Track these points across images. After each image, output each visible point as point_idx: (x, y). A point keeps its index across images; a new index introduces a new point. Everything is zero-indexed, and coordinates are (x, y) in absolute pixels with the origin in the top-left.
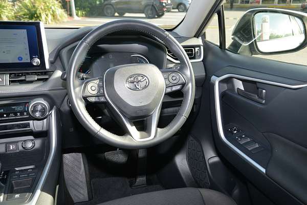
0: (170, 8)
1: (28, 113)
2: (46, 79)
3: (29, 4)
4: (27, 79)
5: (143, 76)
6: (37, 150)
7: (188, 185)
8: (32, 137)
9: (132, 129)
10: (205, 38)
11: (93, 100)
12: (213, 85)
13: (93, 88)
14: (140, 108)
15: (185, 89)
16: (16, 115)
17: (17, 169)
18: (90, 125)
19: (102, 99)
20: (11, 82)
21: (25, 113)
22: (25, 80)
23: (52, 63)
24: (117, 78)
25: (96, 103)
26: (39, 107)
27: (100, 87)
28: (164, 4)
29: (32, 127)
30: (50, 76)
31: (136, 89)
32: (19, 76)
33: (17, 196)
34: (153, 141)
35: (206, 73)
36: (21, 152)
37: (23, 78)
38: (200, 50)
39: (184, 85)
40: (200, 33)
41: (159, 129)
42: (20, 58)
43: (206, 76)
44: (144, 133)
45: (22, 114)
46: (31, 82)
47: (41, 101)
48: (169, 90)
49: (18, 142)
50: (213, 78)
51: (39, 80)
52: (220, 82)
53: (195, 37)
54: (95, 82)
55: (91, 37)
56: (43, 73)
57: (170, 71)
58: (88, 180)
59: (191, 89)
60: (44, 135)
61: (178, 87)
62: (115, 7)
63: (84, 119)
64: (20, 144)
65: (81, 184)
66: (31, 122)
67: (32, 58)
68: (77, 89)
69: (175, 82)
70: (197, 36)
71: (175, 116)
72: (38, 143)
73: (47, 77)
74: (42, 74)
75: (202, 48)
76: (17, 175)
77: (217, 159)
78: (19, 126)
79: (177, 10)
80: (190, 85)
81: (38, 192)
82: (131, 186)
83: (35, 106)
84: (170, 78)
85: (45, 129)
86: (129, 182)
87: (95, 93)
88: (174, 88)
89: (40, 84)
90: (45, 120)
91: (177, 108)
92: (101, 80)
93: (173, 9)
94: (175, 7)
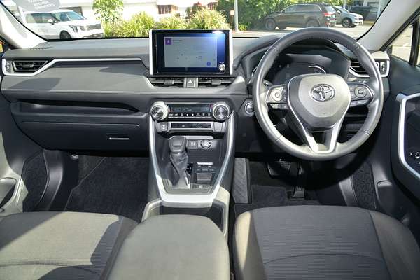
0: (334, 23)
1: (212, 115)
2: (229, 84)
3: (198, 20)
4: (213, 83)
5: (328, 86)
6: (212, 150)
7: (347, 204)
8: (211, 137)
9: (311, 140)
10: (391, 52)
11: (275, 106)
12: (399, 104)
13: (278, 95)
14: (323, 119)
15: (371, 105)
16: (201, 115)
17: (199, 163)
18: (270, 131)
19: (285, 107)
20: (200, 85)
21: (209, 114)
22: (211, 84)
23: (235, 69)
24: (302, 86)
25: (278, 110)
26: (221, 110)
27: (285, 94)
28: (328, 19)
29: (212, 128)
30: (232, 82)
31: (319, 100)
32: (206, 80)
33: (201, 186)
34: (331, 155)
35: (390, 89)
36: (200, 150)
37: (209, 82)
38: (386, 65)
39: (370, 100)
40: (386, 47)
41: (338, 144)
42: (209, 64)
43: (390, 93)
44: (322, 145)
45: (206, 114)
46: (216, 86)
47: (224, 104)
48: (354, 104)
49: (197, 140)
50: (400, 96)
51: (222, 84)
52: (408, 101)
53: (380, 50)
54: (280, 89)
55: (280, 44)
56: (227, 79)
57: (357, 84)
58: (249, 184)
59: (377, 106)
60: (221, 136)
61: (365, 102)
62: (276, 20)
63: (266, 125)
64: (199, 142)
65: (241, 187)
66: (212, 123)
67: (218, 64)
68: (263, 95)
69: (362, 96)
70: (382, 49)
71: (355, 133)
72: (214, 143)
73: (230, 82)
74: (225, 79)
75: (388, 62)
76: (199, 168)
77: (388, 184)
78: (202, 126)
79: (341, 25)
80: (377, 102)
81: (218, 186)
82: (288, 197)
83: (218, 108)
84: (357, 91)
85: (223, 131)
86: (288, 193)
87: (279, 99)
88: (360, 103)
89: (223, 88)
90: (224, 123)
91: (358, 125)
92: (286, 88)
93: (337, 24)
94: (340, 22)
